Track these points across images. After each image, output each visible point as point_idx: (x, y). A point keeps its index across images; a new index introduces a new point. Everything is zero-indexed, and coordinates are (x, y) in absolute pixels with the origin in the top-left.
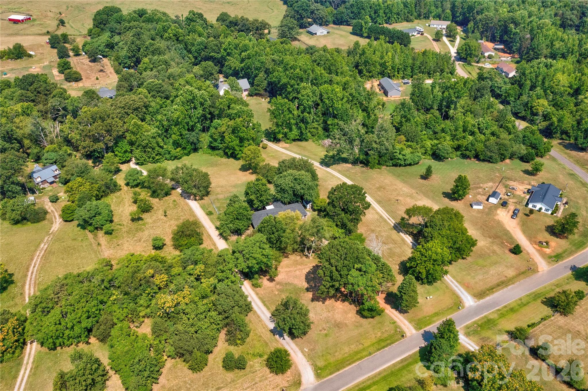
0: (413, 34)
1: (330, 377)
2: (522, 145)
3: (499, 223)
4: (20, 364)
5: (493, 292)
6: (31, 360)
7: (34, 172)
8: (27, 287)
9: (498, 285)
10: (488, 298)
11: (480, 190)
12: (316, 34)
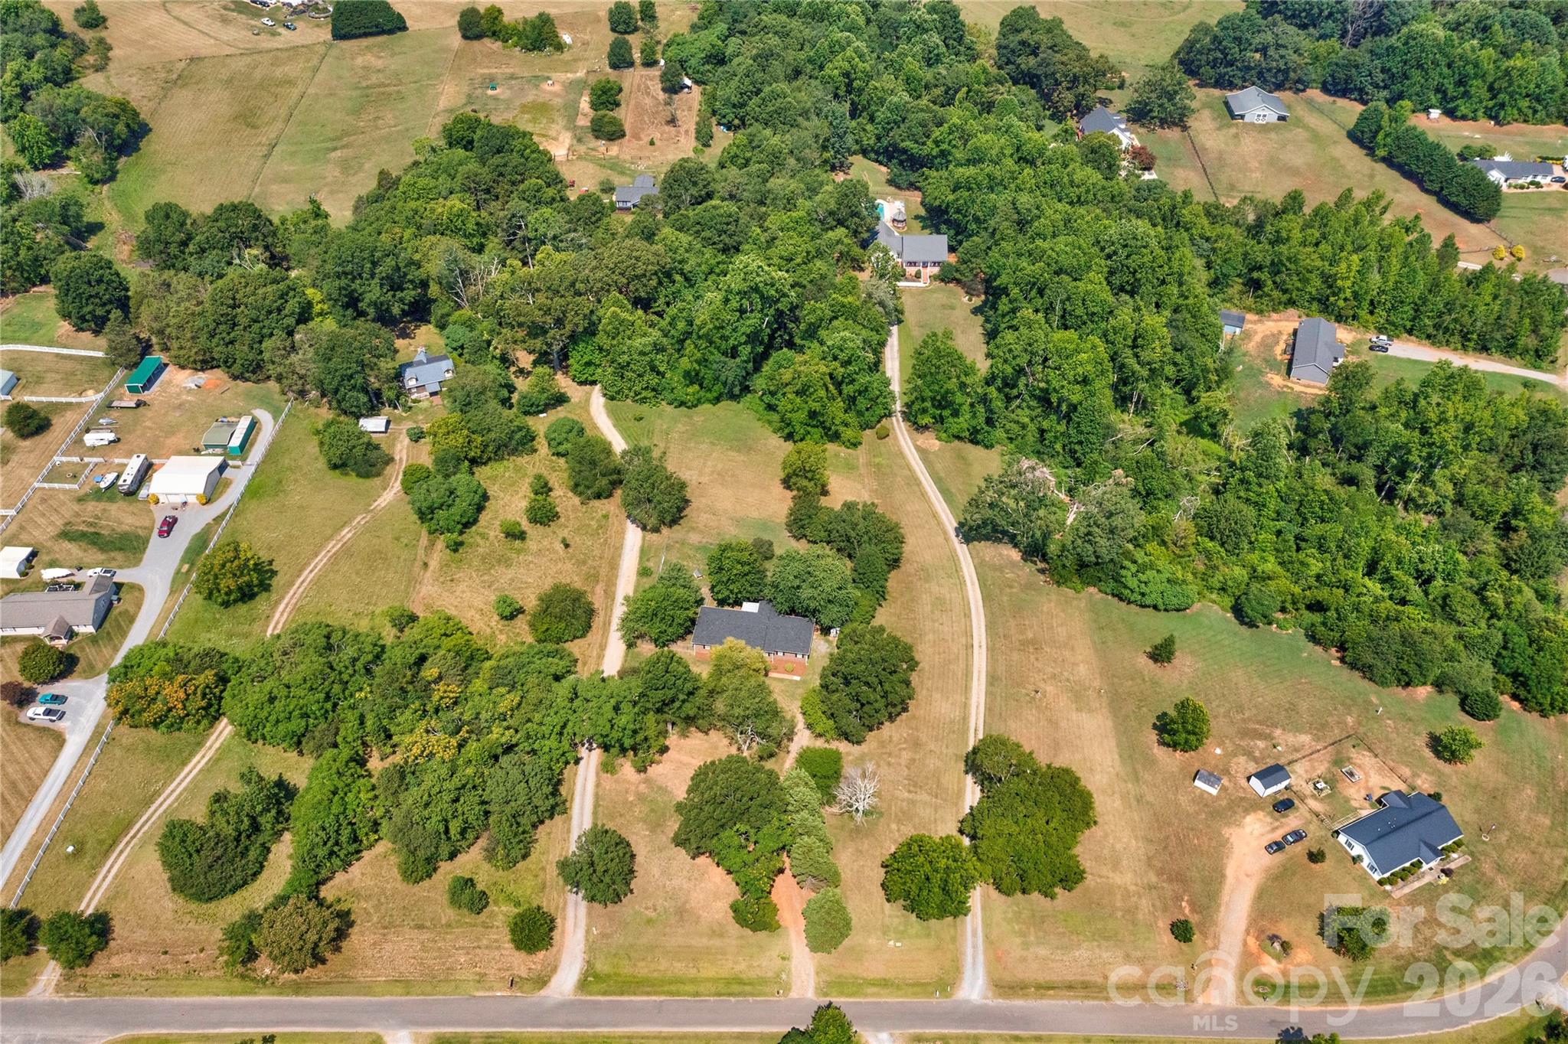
0: (1539, 179)
1: (600, 998)
2: (1488, 664)
3: (1219, 850)
4: (200, 744)
5: (1042, 997)
6: (217, 745)
7: (410, 365)
8: (281, 607)
9: (1070, 987)
10: (1019, 1003)
11: (1261, 744)
12: (1242, 117)
